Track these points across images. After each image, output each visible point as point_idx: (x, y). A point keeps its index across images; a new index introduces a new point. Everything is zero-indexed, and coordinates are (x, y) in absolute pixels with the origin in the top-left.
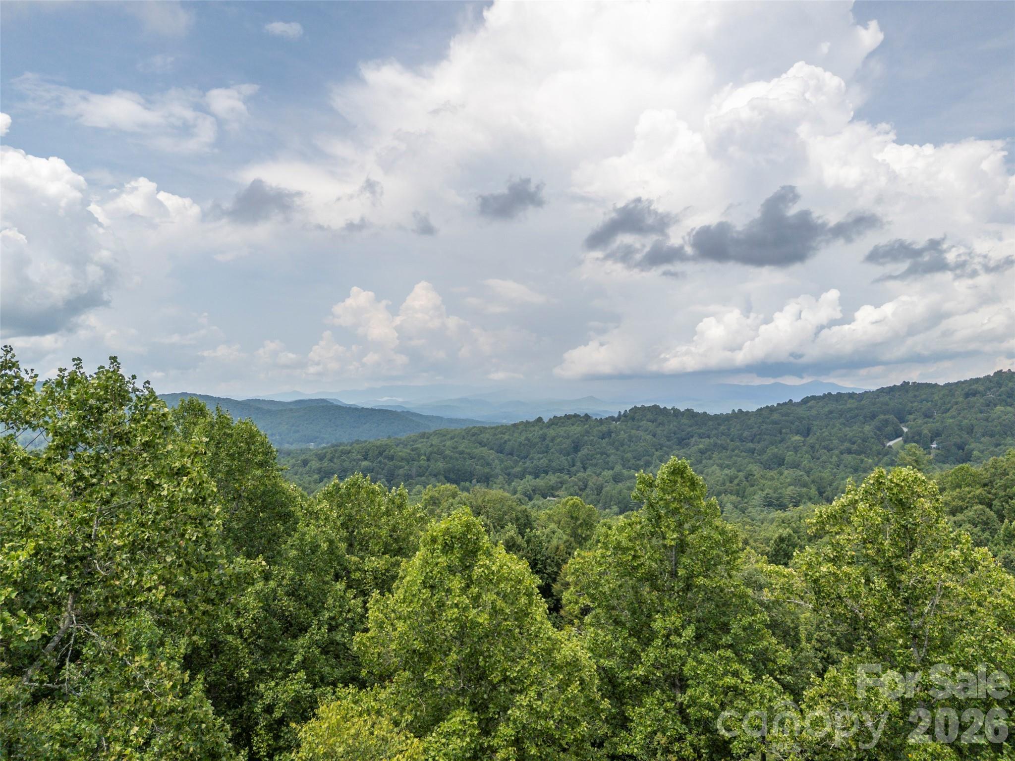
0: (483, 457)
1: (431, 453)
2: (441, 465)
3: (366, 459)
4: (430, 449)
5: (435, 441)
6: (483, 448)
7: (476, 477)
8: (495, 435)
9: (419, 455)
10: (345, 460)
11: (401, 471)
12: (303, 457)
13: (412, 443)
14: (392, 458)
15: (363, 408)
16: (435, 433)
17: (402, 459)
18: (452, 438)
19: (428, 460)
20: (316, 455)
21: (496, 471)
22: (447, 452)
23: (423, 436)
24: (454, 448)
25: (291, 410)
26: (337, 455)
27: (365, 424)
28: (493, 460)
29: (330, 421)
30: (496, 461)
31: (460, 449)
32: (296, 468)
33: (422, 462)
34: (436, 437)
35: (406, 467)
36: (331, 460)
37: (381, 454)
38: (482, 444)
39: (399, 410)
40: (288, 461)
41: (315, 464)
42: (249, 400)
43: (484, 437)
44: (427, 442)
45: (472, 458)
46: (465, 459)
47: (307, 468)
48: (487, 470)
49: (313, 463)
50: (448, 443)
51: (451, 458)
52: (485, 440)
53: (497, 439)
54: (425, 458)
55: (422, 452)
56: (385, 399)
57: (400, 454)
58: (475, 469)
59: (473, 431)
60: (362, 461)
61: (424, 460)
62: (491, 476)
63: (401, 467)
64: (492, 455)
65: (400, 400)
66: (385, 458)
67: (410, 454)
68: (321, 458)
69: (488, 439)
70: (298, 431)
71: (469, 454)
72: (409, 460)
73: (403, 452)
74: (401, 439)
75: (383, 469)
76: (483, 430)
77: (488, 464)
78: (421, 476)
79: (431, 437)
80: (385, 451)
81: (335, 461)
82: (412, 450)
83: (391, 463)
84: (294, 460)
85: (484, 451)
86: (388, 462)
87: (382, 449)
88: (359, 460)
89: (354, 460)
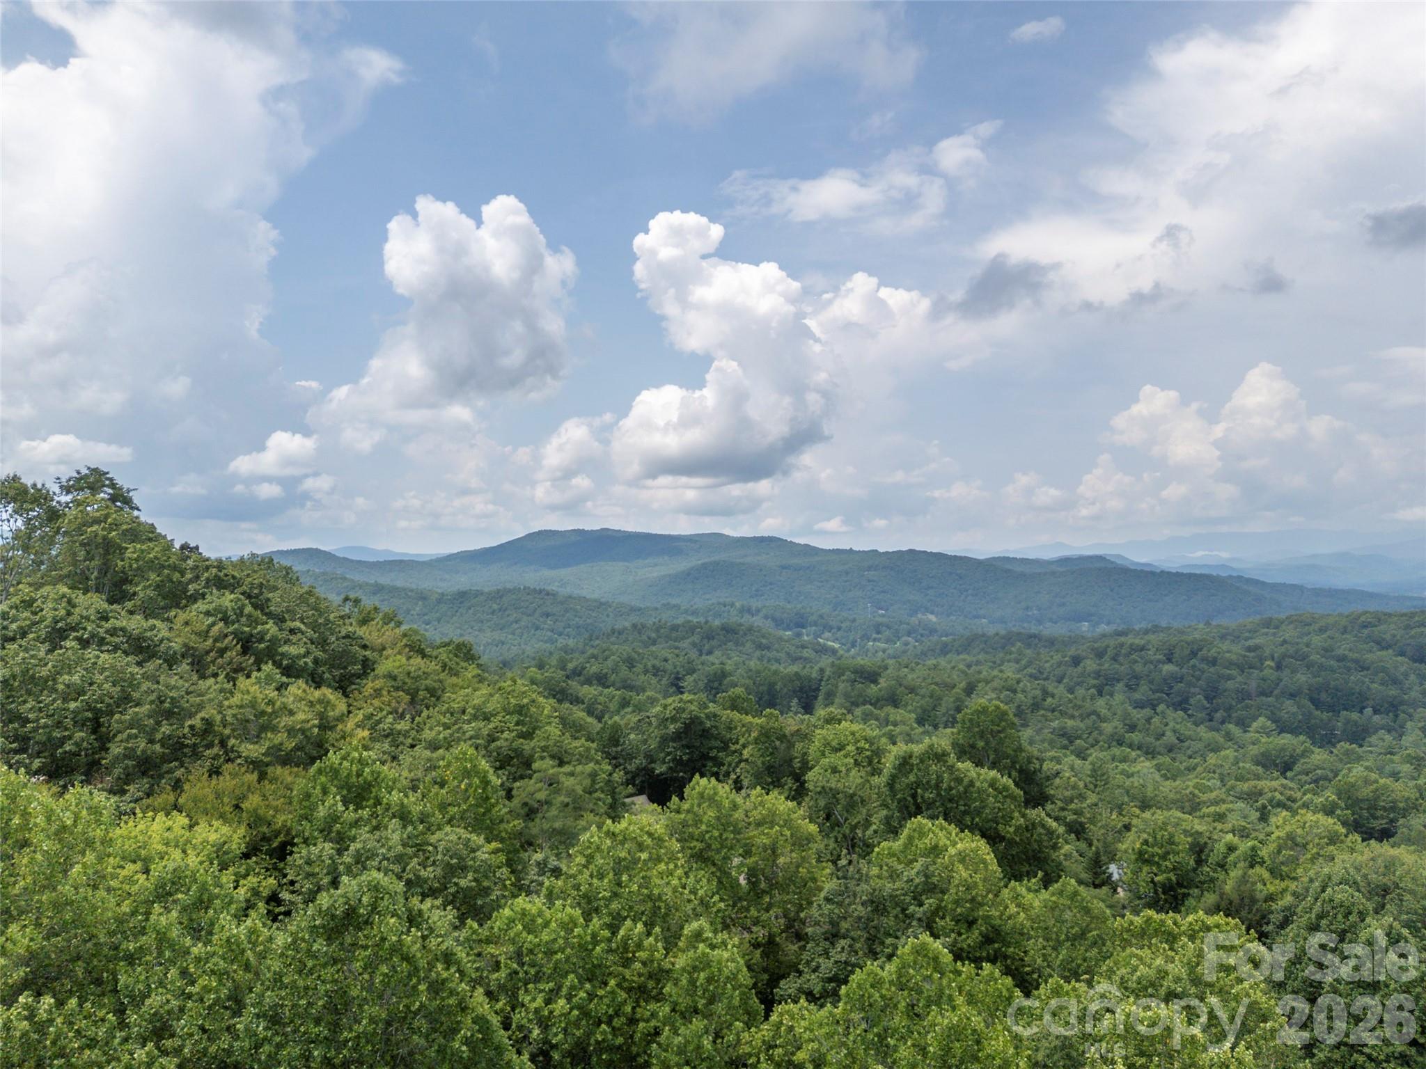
0: (1384, 670)
1: (1284, 656)
2: (1302, 678)
3: (1169, 660)
4: (1283, 649)
5: (1289, 633)
6: (1384, 653)
7: (1371, 703)
8: (1408, 627)
9: (1262, 660)
10: (1136, 662)
11: (1230, 685)
12: (1072, 651)
13: (1247, 634)
14: (1214, 662)
15: (1162, 572)
16: (1290, 620)
17: (1231, 664)
18: (1322, 630)
19: (1279, 667)
20: (1092, 650)
21: (1413, 694)
22: (1314, 657)
23: (1268, 623)
24: (1326, 650)
25: (1053, 573)
26: (1123, 651)
27: (1166, 595)
28: (1406, 675)
29: (1112, 590)
30: (1412, 677)
31: (1340, 652)
32: (1063, 668)
33: (1266, 672)
34: (1292, 626)
35: (1239, 679)
36: (1114, 659)
37: (1194, 654)
38: (1382, 645)
39: (1224, 574)
40: (1052, 657)
41: (1090, 665)
42: (994, 558)
43: (1389, 631)
44: (1274, 634)
45: (1363, 668)
46: (1349, 669)
47: (1079, 669)
48: (1393, 692)
49: (1088, 662)
50: (1317, 640)
51: (1322, 667)
52: (1388, 637)
53: (1412, 637)
54: (1272, 664)
55: (1267, 652)
56: (1200, 553)
57: (1227, 655)
58: (1368, 688)
59: (1362, 619)
60: (1164, 663)
61: (1271, 668)
62: (1402, 703)
63: (1229, 678)
64: (1403, 664)
65: (1225, 555)
66: (1203, 660)
67: (1245, 656)
68: (1100, 654)
69: (1394, 636)
70: (1063, 604)
71: (1356, 661)
72: (1243, 667)
73: (1233, 651)
74: (1227, 628)
75: (1199, 679)
76: (1381, 618)
77: (1395, 682)
78: (1267, 696)
79: (1283, 627)
80: (1201, 650)
81: (1121, 659)
82: (1249, 649)
83: (1212, 670)
84: (1059, 656)
85: (1387, 657)
86: (1206, 667)
87: (1195, 647)
88: (1159, 661)
89: (1151, 662)
